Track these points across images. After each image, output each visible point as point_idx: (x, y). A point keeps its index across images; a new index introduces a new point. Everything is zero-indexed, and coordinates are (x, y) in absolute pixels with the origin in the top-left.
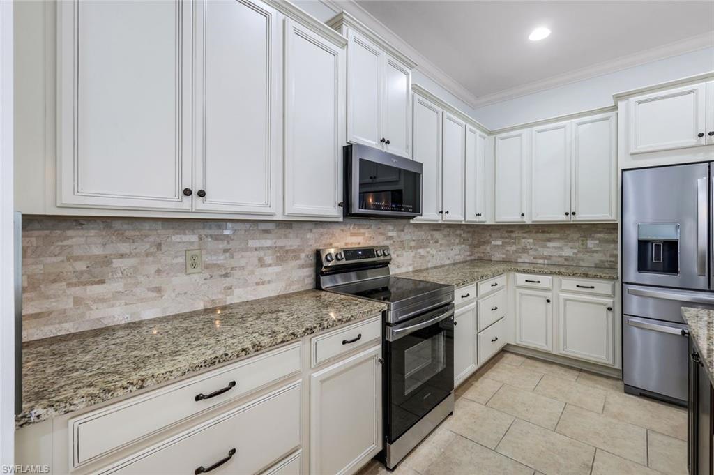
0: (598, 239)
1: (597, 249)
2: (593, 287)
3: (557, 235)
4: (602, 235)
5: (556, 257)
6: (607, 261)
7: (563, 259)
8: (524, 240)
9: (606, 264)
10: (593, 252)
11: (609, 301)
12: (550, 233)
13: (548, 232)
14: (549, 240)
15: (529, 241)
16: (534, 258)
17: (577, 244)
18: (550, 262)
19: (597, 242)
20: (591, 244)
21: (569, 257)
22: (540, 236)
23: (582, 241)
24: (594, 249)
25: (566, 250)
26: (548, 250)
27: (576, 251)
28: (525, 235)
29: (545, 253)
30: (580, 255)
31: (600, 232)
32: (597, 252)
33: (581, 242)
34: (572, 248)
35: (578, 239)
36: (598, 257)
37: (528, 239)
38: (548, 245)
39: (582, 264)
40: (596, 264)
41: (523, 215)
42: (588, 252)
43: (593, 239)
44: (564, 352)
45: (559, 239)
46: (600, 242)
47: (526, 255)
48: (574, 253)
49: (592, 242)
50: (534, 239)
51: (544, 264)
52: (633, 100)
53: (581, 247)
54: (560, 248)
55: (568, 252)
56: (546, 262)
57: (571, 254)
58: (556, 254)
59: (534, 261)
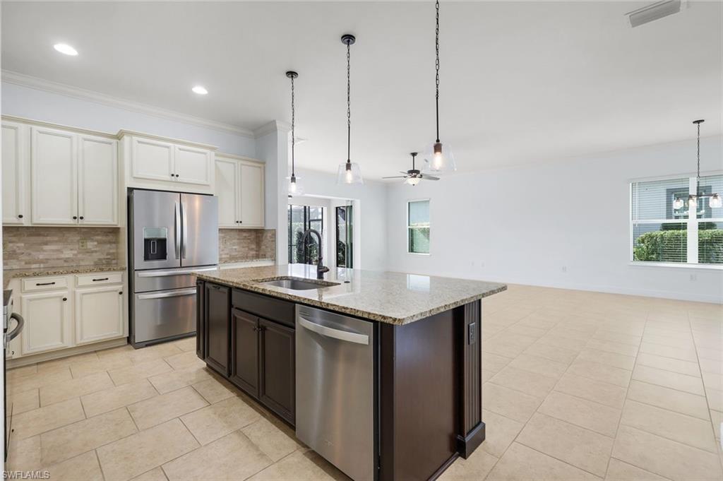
0: (97, 241)
1: (95, 249)
2: (107, 279)
3: (56, 239)
4: (99, 238)
5: (54, 259)
6: (104, 259)
7: (62, 261)
8: (11, 245)
9: (104, 261)
10: (92, 252)
11: (119, 288)
12: (47, 236)
13: (44, 236)
14: (46, 243)
15: (19, 245)
16: (26, 263)
17: (77, 246)
18: (47, 265)
19: (96, 243)
20: (91, 245)
21: (68, 258)
22: (33, 239)
23: (83, 243)
24: (93, 249)
25: (64, 252)
26: (45, 253)
27: (76, 252)
28: (14, 239)
29: (41, 257)
30: (80, 256)
31: (98, 235)
32: (96, 252)
33: (81, 244)
34: (71, 250)
35: (78, 241)
36: (96, 256)
37: (17, 243)
38: (44, 249)
39: (82, 263)
40: (95, 262)
41: (21, 216)
42: (88, 252)
43: (92, 240)
44: (82, 342)
45: (56, 241)
46: (98, 243)
47: (15, 261)
48: (74, 255)
49: (92, 243)
50: (25, 244)
51: (40, 268)
52: (135, 138)
53: (81, 248)
54: (58, 250)
55: (68, 254)
56: (42, 266)
57: (71, 256)
58: (55, 257)
59: (27, 266)
